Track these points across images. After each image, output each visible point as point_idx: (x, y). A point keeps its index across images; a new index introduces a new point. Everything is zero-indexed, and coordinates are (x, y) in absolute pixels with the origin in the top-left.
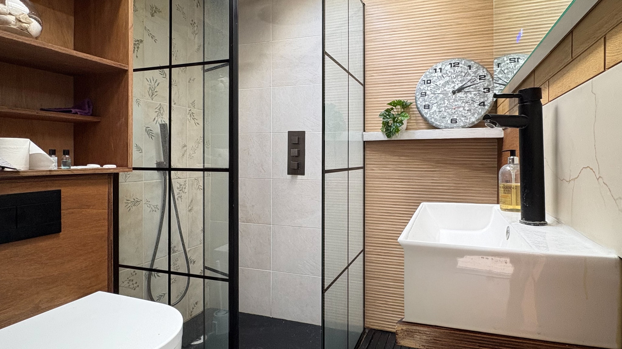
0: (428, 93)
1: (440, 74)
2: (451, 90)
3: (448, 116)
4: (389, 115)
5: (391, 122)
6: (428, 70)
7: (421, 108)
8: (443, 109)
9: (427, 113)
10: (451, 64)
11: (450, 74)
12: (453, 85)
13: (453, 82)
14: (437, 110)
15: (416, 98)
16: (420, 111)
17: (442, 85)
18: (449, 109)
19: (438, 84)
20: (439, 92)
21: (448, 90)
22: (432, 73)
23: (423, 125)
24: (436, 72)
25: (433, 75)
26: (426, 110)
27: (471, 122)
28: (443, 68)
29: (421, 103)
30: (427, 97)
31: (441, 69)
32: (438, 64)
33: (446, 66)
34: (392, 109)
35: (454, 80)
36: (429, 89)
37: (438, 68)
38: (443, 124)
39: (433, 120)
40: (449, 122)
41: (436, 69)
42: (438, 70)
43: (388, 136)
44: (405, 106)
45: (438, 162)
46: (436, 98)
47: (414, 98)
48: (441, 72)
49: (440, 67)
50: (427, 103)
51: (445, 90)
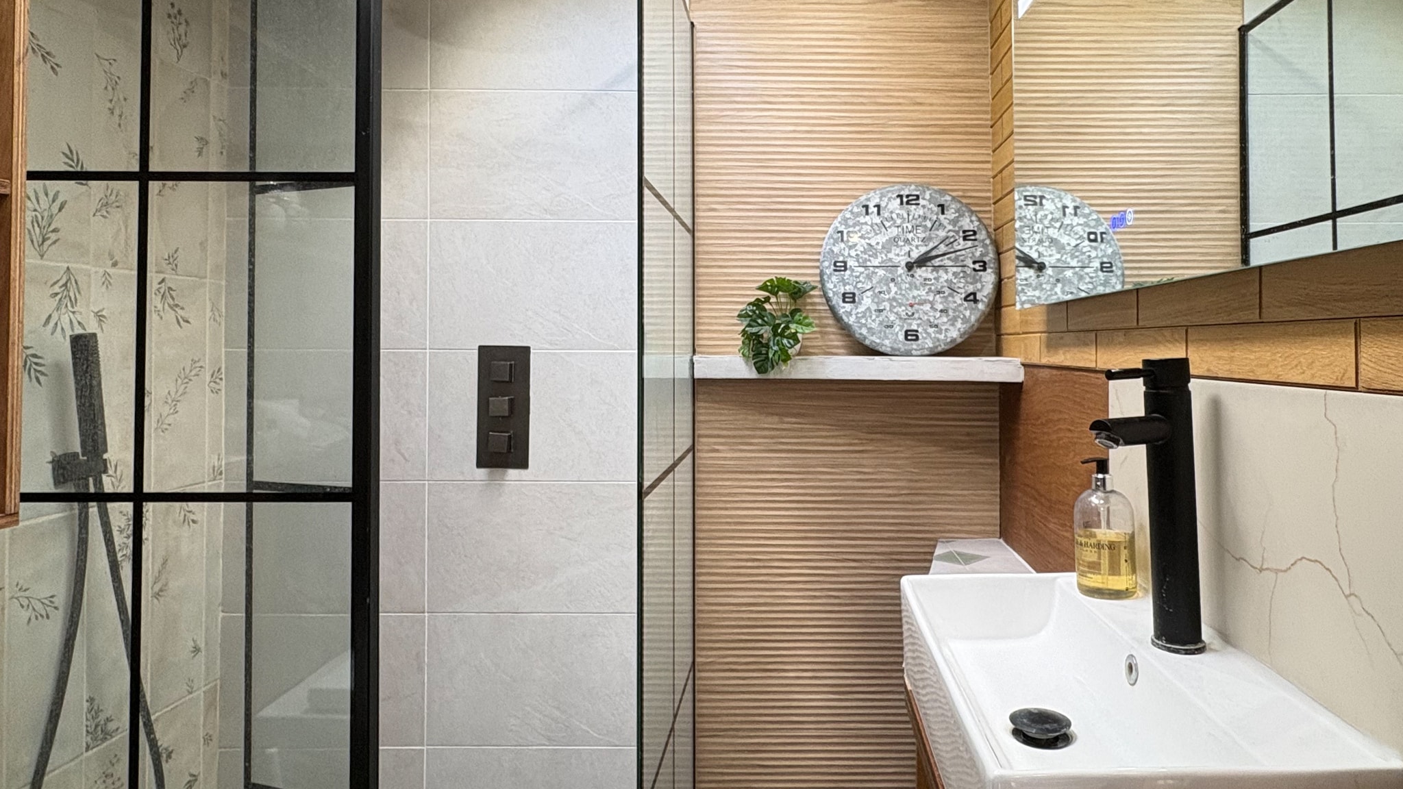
0: (851, 263)
1: (877, 220)
2: (903, 261)
3: (898, 322)
4: (762, 317)
5: (766, 332)
6: (850, 207)
7: (837, 301)
8: (887, 305)
9: (850, 314)
10: (900, 196)
11: (899, 222)
12: (907, 248)
13: (907, 241)
14: (874, 307)
15: (821, 274)
16: (832, 309)
17: (883, 247)
18: (900, 305)
19: (873, 243)
20: (876, 262)
21: (896, 260)
22: (858, 215)
23: (836, 341)
24: (867, 213)
25: (862, 220)
26: (848, 307)
27: (949, 340)
28: (883, 204)
29: (835, 286)
30: (848, 272)
31: (878, 206)
32: (872, 194)
33: (889, 199)
34: (767, 300)
35: (910, 236)
36: (853, 253)
37: (871, 205)
38: (887, 342)
39: (864, 331)
40: (901, 337)
41: (866, 207)
42: (873, 210)
43: (760, 370)
44: (797, 292)
45: (871, 430)
46: (869, 277)
47: (818, 271)
48: (879, 213)
49: (877, 201)
50: (849, 288)
51: (890, 260)
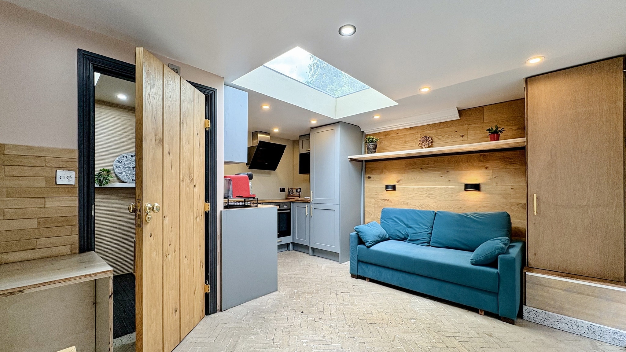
0: (120, 167)
1: (126, 159)
2: (132, 167)
3: (131, 177)
4: (101, 176)
5: (102, 179)
6: (120, 156)
7: (117, 173)
8: (129, 174)
9: (120, 176)
10: (131, 155)
11: (131, 160)
12: (133, 165)
13: (133, 163)
14: (125, 175)
15: (113, 168)
16: (116, 175)
17: (127, 164)
18: (131, 174)
19: (125, 163)
20: (126, 167)
21: (130, 167)
22: (122, 158)
23: (116, 180)
24: (124, 158)
25: (123, 159)
26: (120, 174)
28: (127, 156)
29: (117, 171)
30: (120, 168)
31: (126, 157)
32: (125, 154)
33: (129, 156)
34: (101, 173)
35: (133, 162)
36: (121, 165)
37: (125, 156)
38: (128, 181)
39: (123, 179)
40: (131, 180)
41: (124, 157)
42: (125, 157)
43: (100, 186)
44: (108, 171)
45: (123, 197)
46: (124, 169)
47: (112, 168)
48: (126, 158)
49: (126, 156)
50: (120, 171)
51: (129, 166)
